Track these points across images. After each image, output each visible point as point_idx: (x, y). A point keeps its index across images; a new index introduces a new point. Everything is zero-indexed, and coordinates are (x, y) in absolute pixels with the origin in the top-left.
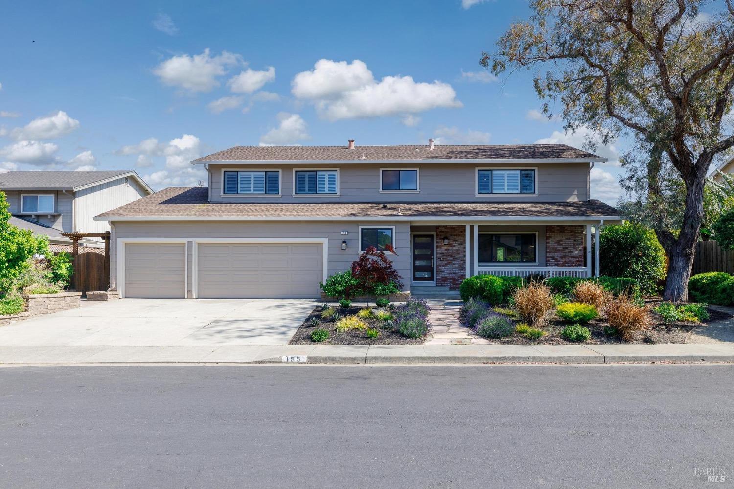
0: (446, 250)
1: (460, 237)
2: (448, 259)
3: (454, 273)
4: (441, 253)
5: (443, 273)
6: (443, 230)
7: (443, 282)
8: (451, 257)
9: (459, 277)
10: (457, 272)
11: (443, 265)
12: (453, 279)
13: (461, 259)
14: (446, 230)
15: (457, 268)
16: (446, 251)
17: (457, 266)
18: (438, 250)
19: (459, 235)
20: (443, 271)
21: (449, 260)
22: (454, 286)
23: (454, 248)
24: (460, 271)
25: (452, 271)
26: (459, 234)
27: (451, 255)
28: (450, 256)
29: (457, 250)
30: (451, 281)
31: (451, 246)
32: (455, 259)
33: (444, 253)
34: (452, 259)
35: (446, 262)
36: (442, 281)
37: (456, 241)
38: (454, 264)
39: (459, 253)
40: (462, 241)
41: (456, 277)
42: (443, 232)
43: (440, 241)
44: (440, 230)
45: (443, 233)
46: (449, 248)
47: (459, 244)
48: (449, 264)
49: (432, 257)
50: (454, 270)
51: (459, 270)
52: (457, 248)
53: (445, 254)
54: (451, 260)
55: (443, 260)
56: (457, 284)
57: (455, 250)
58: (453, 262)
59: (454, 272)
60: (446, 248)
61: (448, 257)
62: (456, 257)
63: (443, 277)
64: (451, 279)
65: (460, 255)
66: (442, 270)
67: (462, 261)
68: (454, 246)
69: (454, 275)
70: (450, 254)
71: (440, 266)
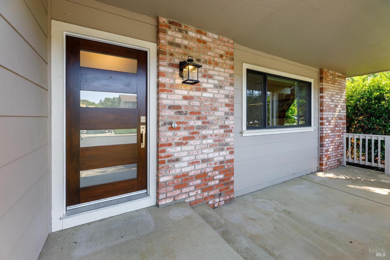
0: (185, 98)
1: (217, 69)
2: (192, 123)
3: (204, 161)
4: (170, 107)
5: (177, 165)
6: (178, 41)
7: (178, 192)
8: (198, 118)
9: (215, 169)
10: (211, 156)
11: (177, 140)
12: (203, 176)
13: (220, 123)
14: (186, 42)
15: (211, 146)
16: (185, 103)
17: (210, 141)
18: (163, 95)
19: (216, 64)
20: (177, 160)
21: (192, 127)
22: (206, 194)
23: (205, 95)
24: (217, 154)
25: (201, 157)
26: (216, 59)
27: (199, 113)
28: (194, 117)
29: (213, 100)
30: (199, 182)
31: (198, 90)
32: (206, 124)
33: (179, 107)
34: (199, 123)
35: (185, 133)
36: (177, 187)
37: (210, 77)
38: (205, 137)
39: (216, 109)
40: (222, 78)
41: (208, 170)
42: (178, 46)
43: (170, 70)
44: (168, 38)
45: (177, 50)
46: (192, 93)
47: (216, 86)
48: (193, 138)
49: (143, 119)
50: (206, 151)
51: (215, 151)
52: (211, 95)
53: (183, 109)
54: (199, 128)
55: (178, 129)
56: (211, 188)
57: (207, 99)
58: (204, 132)
59: (205, 157)
60: (185, 93)
61: (191, 119)
62: (209, 119)
63: (176, 177)
64: (197, 177)
65: (217, 113)
66: (176, 156)
67: (221, 127)
68: (205, 90)
69: (205, 165)
70: (196, 109)
71: (170, 145)
